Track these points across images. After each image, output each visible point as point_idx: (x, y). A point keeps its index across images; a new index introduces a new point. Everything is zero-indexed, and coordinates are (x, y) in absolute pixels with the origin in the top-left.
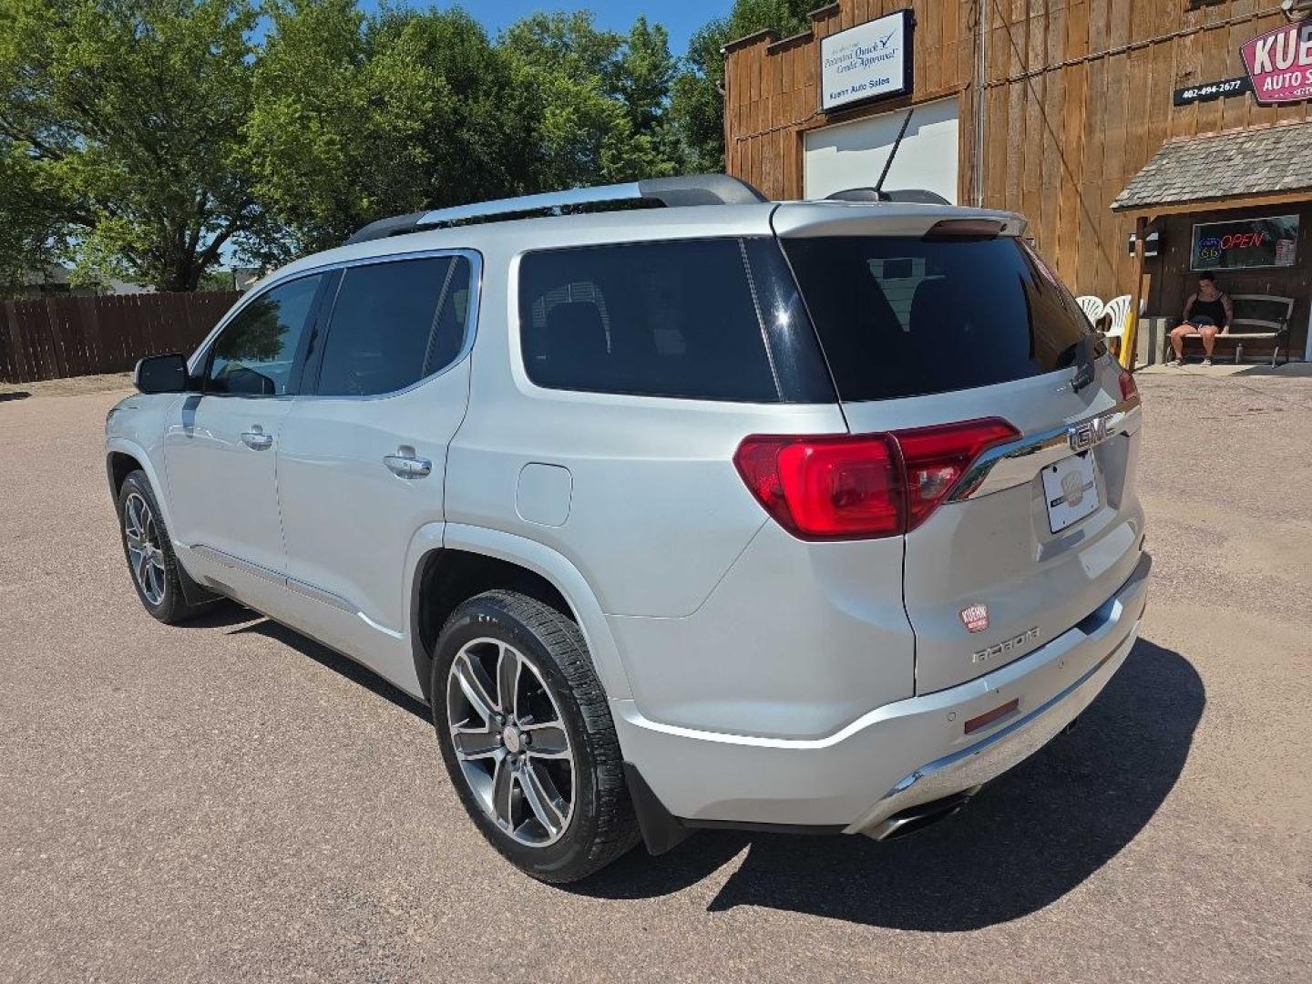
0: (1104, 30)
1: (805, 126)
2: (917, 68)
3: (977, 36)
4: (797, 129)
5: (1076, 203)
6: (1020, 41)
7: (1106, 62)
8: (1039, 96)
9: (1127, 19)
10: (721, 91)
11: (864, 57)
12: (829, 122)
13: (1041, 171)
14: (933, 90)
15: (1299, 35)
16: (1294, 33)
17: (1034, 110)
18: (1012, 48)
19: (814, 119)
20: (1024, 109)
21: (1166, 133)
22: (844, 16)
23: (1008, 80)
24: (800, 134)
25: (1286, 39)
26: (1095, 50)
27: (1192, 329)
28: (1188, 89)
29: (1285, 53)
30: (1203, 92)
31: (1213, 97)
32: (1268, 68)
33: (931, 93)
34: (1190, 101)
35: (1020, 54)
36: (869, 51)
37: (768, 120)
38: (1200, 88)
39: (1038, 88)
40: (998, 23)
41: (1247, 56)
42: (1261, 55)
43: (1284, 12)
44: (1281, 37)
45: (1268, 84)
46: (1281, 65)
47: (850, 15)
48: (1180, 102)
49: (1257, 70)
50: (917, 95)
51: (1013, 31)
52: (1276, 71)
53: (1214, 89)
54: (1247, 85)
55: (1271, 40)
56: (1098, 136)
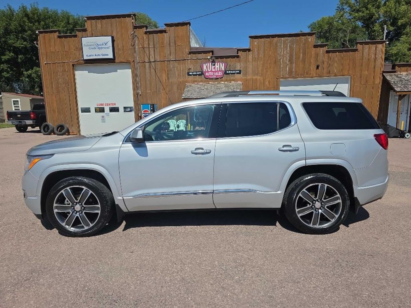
0: (169, 54)
1: (75, 63)
2: (116, 53)
3: (135, 48)
4: (72, 63)
5: (167, 96)
6: (148, 52)
7: (170, 63)
8: (154, 68)
9: (175, 53)
10: (37, 46)
11: (99, 47)
12: (85, 63)
13: (157, 87)
14: (122, 60)
15: (212, 65)
16: (211, 64)
17: (152, 71)
18: (145, 54)
19: (79, 62)
20: (150, 70)
21: (186, 81)
22: (89, 32)
23: (145, 62)
24: (73, 65)
25: (209, 65)
26: (167, 59)
27: (199, 128)
28: (190, 72)
29: (209, 68)
30: (194, 73)
31: (196, 75)
32: (207, 71)
33: (121, 61)
34: (191, 75)
35: (148, 56)
36: (100, 45)
37: (60, 58)
38: (193, 72)
39: (153, 65)
40: (140, 46)
41: (202, 68)
42: (205, 67)
43: (208, 59)
44: (208, 64)
45: (207, 74)
46: (209, 70)
47: (91, 33)
48: (189, 75)
49: (204, 71)
50: (117, 61)
51: (145, 49)
52: (208, 71)
53: (196, 73)
54: (202, 74)
55: (206, 64)
56: (170, 80)
